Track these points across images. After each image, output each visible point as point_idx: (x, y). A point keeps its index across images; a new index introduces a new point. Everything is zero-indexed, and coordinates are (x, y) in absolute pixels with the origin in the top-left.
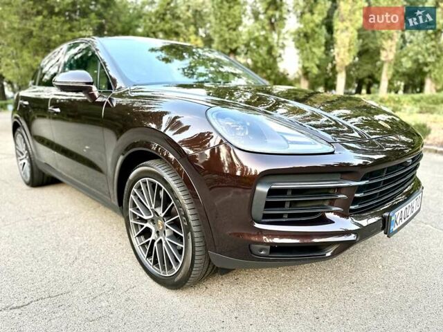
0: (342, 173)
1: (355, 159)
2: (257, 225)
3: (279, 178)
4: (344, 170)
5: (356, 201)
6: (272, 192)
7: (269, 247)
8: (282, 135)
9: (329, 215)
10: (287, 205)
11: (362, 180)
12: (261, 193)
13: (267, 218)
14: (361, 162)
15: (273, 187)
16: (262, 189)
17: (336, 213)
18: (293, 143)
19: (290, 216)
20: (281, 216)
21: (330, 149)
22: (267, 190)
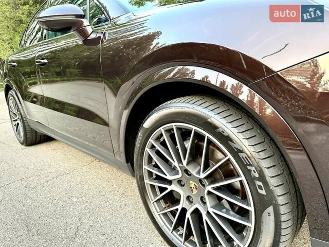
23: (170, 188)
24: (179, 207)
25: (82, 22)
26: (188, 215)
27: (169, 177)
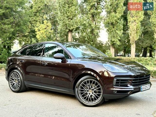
0: (130, 77)
1: (133, 74)
2: (114, 86)
3: (118, 77)
4: (130, 76)
5: (133, 83)
6: (117, 80)
7: (117, 91)
8: (118, 69)
9: (128, 85)
10: (120, 83)
11: (134, 78)
12: (115, 80)
13: (116, 85)
14: (134, 75)
15: (117, 79)
16: (115, 79)
17: (129, 85)
18: (120, 71)
19: (120, 85)
20: (118, 85)
21: (128, 72)
22: (116, 79)
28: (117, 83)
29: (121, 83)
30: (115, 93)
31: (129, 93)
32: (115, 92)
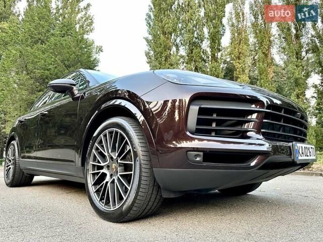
2: (192, 136)
12: (194, 110)
19: (217, 131)
22: (197, 108)
23: (102, 171)
24: (105, 182)
25: (73, 88)
26: (109, 184)
27: (102, 164)
28: (199, 122)
29: (219, 123)
30: (198, 162)
31: (253, 164)
32: (197, 156)
